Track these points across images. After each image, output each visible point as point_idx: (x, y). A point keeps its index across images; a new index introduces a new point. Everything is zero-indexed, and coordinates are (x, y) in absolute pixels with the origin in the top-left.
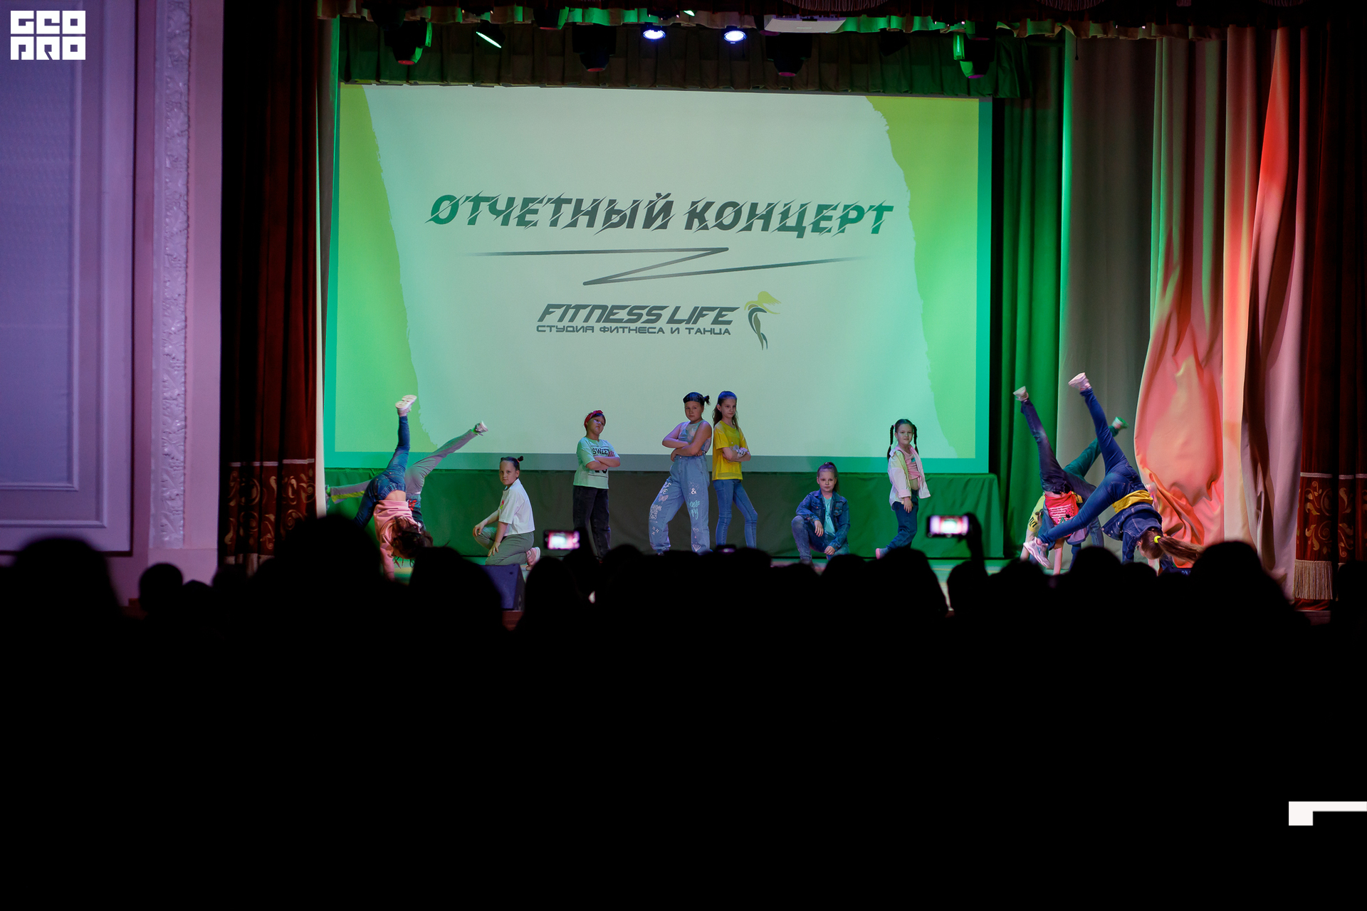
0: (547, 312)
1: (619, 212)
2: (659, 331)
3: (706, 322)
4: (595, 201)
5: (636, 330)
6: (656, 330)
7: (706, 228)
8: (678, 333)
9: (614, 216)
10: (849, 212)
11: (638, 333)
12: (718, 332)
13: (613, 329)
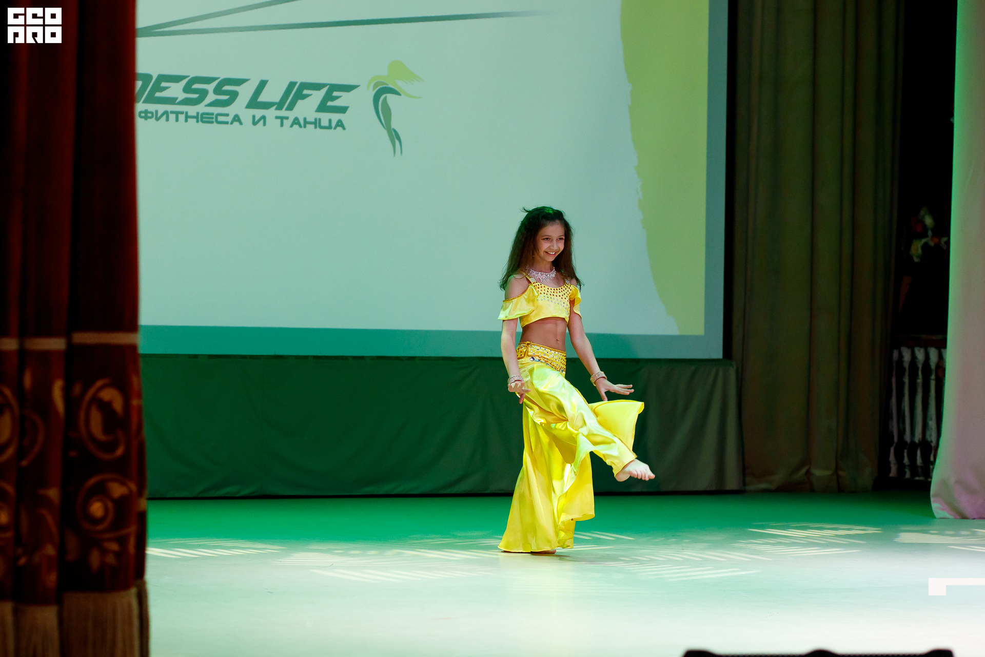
2: (234, 120)
3: (307, 108)
5: (196, 117)
6: (229, 119)
8: (264, 124)
11: (200, 123)
12: (327, 124)
13: (159, 114)
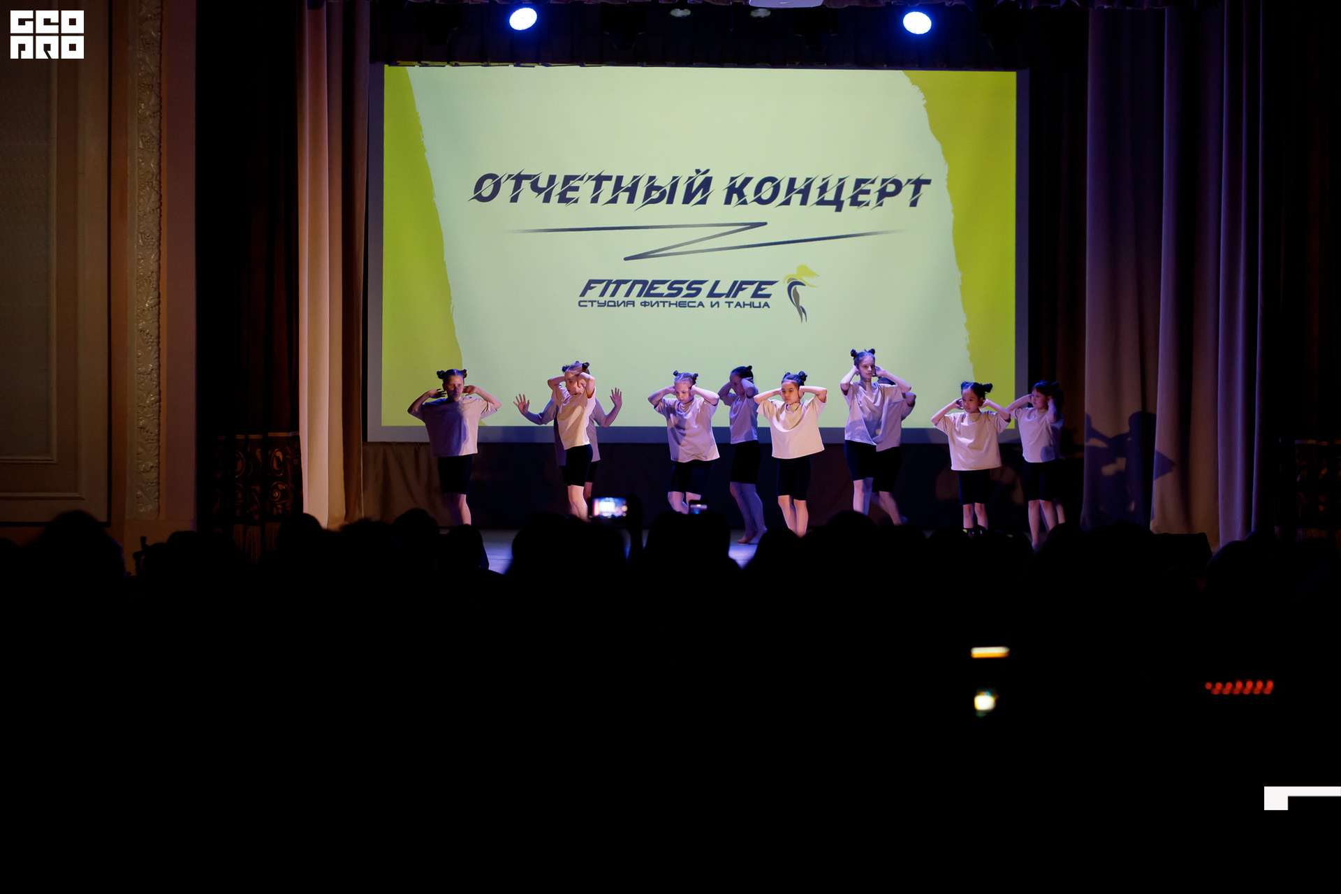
0: (588, 287)
1: (658, 188)
2: (699, 305)
3: (746, 295)
4: (635, 177)
5: (676, 304)
6: (696, 304)
7: (745, 203)
8: (718, 307)
9: (654, 192)
10: (886, 186)
11: (678, 307)
12: (758, 305)
13: (653, 303)
